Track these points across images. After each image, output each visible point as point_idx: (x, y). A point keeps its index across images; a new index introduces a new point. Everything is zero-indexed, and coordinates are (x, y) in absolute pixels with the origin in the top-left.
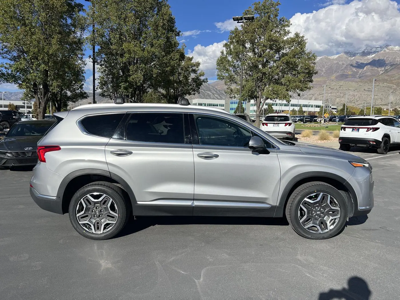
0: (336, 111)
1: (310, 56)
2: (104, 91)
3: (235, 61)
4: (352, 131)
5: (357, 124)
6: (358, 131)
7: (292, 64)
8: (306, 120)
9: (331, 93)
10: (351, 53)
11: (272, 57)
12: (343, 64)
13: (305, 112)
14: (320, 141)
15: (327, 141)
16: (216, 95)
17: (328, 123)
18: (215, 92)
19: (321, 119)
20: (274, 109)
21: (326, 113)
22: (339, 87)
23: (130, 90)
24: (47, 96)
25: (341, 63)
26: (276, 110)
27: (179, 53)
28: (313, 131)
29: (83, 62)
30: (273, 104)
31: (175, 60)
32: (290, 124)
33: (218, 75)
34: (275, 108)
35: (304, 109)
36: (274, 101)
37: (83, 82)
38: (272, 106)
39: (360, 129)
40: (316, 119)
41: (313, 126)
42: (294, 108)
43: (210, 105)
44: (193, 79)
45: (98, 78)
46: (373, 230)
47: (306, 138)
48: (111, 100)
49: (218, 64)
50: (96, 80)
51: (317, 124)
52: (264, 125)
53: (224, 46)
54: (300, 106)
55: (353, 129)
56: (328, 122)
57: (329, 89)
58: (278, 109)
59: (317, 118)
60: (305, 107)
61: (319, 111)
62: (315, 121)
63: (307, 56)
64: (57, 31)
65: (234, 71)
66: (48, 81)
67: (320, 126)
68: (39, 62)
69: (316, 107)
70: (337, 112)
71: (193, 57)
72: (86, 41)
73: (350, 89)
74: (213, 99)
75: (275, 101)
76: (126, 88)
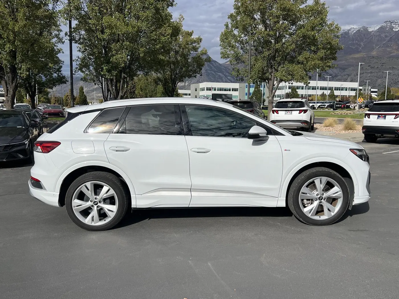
0: (376, 95)
1: (333, 27)
2: (86, 74)
3: (243, 36)
4: (378, 118)
5: (383, 110)
6: (385, 119)
7: (309, 38)
8: (337, 106)
9: (371, 73)
10: (395, 22)
11: (286, 29)
12: (386, 36)
13: (337, 97)
14: (344, 131)
15: (353, 131)
16: (229, 77)
17: (363, 110)
18: (227, 74)
19: (355, 105)
20: (298, 93)
21: (361, 98)
22: (381, 65)
23: (115, 73)
24: (15, 81)
25: (383, 35)
26: (302, 95)
27: (172, 27)
28: (337, 119)
29: (60, 39)
30: (298, 88)
31: (166, 36)
32: (305, 111)
33: (222, 53)
34: (300, 92)
35: (336, 93)
36: (290, 84)
37: (61, 64)
38: (297, 90)
39: (387, 116)
40: (349, 106)
41: (344, 114)
42: (323, 92)
43: (221, 89)
44: (193, 58)
45: (76, 59)
46: (361, 231)
47: (328, 128)
48: (95, 85)
49: (222, 40)
50: (74, 61)
51: (349, 111)
52: (274, 113)
53: (229, 18)
54: (331, 89)
55: (379, 116)
56: (363, 108)
57: (369, 68)
58: (304, 94)
59: (350, 104)
60: (337, 90)
61: (354, 95)
62: (348, 107)
63: (329, 28)
64: (24, 4)
65: (242, 48)
66: (16, 64)
67: (354, 113)
68: (3, 41)
69: (352, 90)
70: (378, 96)
71: (193, 31)
72: (60, 14)
73: (394, 67)
74: (226, 82)
75: (292, 84)
76: (109, 71)
